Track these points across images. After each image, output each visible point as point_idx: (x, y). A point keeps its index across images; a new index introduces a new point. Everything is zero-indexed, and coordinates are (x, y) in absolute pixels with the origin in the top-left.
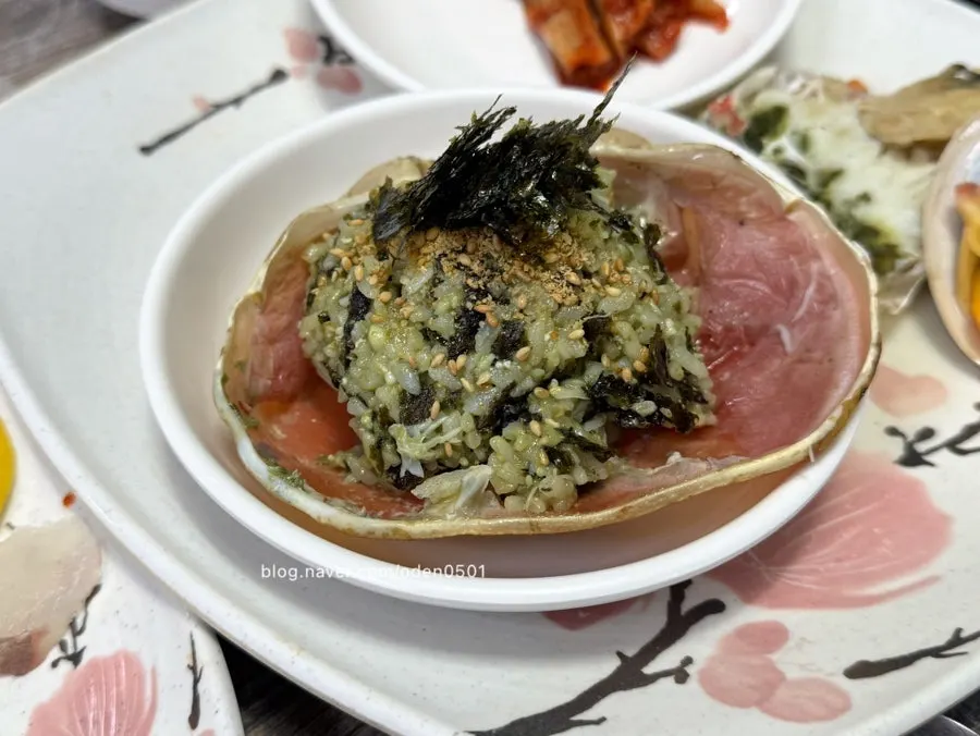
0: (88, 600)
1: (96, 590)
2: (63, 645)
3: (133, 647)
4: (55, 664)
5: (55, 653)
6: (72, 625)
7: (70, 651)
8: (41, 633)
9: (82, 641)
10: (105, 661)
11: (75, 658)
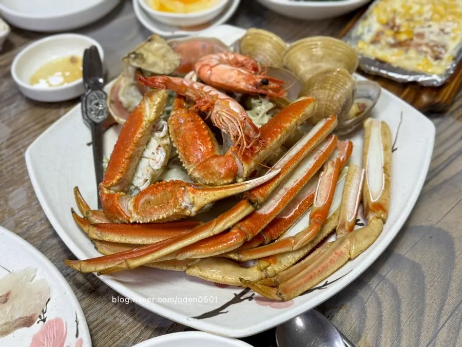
0: (47, 303)
1: (49, 300)
2: (40, 317)
3: (60, 316)
4: (38, 322)
5: (39, 319)
6: (43, 311)
7: (42, 318)
8: (35, 315)
9: (45, 315)
10: (53, 321)
11: (44, 320)
